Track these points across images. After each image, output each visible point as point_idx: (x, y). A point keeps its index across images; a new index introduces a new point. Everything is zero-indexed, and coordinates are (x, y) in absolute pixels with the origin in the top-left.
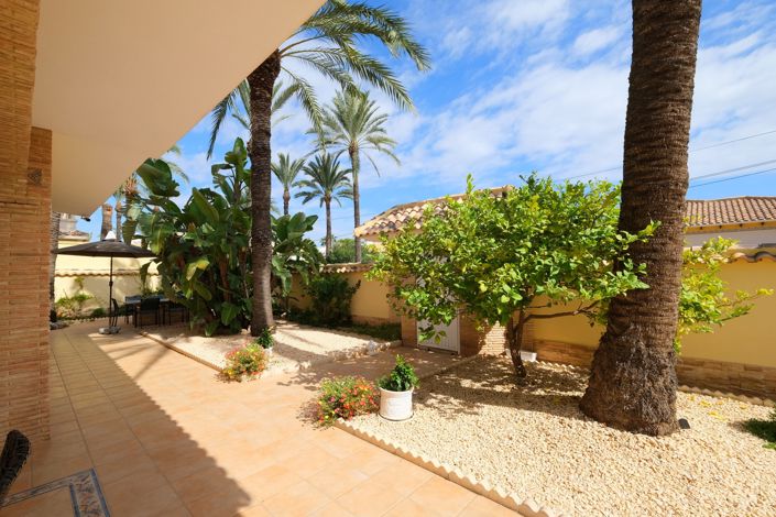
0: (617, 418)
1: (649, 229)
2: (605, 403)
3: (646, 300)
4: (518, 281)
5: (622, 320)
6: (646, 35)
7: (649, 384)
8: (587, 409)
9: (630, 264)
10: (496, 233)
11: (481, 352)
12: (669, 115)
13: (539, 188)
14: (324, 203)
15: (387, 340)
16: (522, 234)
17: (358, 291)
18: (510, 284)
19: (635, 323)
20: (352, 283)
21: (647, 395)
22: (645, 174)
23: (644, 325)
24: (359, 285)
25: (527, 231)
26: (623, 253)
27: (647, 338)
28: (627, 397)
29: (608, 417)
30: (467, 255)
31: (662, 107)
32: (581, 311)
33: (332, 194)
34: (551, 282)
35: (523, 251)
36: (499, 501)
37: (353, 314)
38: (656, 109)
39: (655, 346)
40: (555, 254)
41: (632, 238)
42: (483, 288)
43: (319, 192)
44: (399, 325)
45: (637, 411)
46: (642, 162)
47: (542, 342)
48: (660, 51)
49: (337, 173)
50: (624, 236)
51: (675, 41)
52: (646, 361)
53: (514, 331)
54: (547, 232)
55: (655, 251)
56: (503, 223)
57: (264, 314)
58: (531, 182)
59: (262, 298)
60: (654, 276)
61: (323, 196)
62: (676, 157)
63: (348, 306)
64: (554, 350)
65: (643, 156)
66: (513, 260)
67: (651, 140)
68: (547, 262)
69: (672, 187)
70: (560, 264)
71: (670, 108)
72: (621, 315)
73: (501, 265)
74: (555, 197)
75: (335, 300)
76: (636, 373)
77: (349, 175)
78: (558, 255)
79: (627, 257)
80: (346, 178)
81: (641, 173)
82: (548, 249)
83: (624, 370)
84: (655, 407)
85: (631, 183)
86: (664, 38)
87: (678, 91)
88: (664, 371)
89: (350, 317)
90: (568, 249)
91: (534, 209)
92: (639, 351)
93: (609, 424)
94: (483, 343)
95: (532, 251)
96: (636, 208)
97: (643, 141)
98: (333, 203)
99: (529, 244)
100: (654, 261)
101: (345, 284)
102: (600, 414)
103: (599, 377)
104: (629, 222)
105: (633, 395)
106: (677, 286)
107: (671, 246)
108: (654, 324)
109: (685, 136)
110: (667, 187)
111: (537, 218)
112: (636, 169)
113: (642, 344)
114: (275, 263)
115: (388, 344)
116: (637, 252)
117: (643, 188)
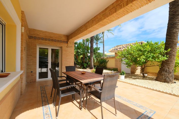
0: (162, 80)
1: (169, 50)
2: (160, 78)
3: (168, 61)
4: (145, 58)
5: (164, 65)
6: (171, 17)
7: (168, 75)
8: (156, 80)
9: (165, 56)
10: (141, 51)
11: (135, 74)
12: (174, 31)
13: (149, 43)
14: (96, 44)
15: (115, 71)
16: (146, 51)
17: (108, 62)
18: (143, 59)
19: (166, 65)
20: (107, 61)
21: (168, 77)
22: (169, 41)
23: (168, 65)
24: (108, 61)
25: (147, 50)
26: (164, 54)
27: (168, 68)
28: (164, 77)
29: (160, 80)
30: (136, 54)
31: (173, 30)
32: (157, 65)
33: (98, 43)
34: (150, 58)
35: (146, 54)
36: (141, 87)
37: (107, 66)
38: (172, 30)
39: (170, 69)
40: (151, 54)
41: (166, 51)
42: (138, 59)
43: (95, 42)
44: (117, 69)
45: (165, 79)
46: (169, 39)
47: (149, 72)
48: (173, 20)
49: (99, 38)
50: (165, 51)
51: (176, 19)
52: (168, 71)
53: (143, 69)
54: (150, 51)
55: (170, 53)
56: (142, 49)
57: (92, 65)
58: (148, 42)
59: (92, 62)
60: (170, 57)
61: (96, 43)
62: (175, 38)
63: (106, 65)
64: (151, 74)
65: (169, 38)
66: (144, 55)
67: (171, 35)
68: (150, 55)
69: (174, 43)
70: (152, 56)
71: (175, 30)
72: (164, 64)
73: (142, 56)
74: (152, 44)
75: (103, 64)
76: (165, 73)
77: (102, 38)
78: (152, 54)
79: (165, 55)
80: (101, 39)
81: (168, 41)
82: (151, 53)
83: (163, 73)
84: (169, 79)
85: (167, 42)
86: (174, 18)
87: (176, 27)
88: (171, 73)
89: (106, 67)
90: (154, 53)
91: (148, 47)
92: (166, 70)
93: (160, 81)
94: (136, 72)
95: (147, 53)
96: (167, 46)
97: (169, 35)
98: (98, 44)
99: (147, 52)
100: (170, 55)
101: (105, 61)
102: (159, 80)
103: (159, 74)
104: (166, 49)
105: (165, 77)
106: (174, 59)
107: (173, 53)
108: (169, 66)
109: (177, 34)
110: (173, 43)
111: (148, 48)
112: (167, 40)
113: (167, 69)
114: (94, 56)
115: (115, 72)
116: (167, 54)
117: (169, 43)
